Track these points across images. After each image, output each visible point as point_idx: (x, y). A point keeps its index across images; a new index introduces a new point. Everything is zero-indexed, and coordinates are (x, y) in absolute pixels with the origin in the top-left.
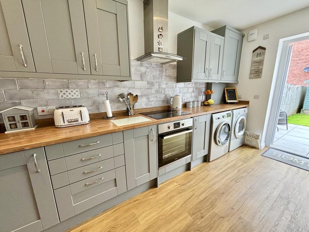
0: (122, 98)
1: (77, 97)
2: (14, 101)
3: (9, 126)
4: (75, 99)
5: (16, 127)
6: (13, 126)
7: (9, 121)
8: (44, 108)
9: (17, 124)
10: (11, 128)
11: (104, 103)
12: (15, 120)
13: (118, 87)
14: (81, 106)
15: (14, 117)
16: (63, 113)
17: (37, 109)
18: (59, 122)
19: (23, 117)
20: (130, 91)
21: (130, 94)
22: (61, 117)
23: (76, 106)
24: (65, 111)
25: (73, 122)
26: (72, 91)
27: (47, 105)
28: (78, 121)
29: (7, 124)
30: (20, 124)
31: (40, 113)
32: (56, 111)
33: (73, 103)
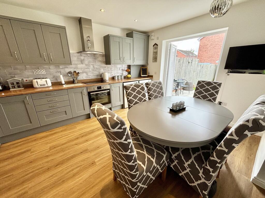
0: (70, 74)
1: (44, 74)
2: (12, 76)
3: (11, 87)
4: (43, 74)
5: (15, 88)
6: (13, 87)
7: (11, 85)
8: (27, 79)
9: (15, 86)
10: (12, 88)
11: (59, 77)
12: (14, 84)
13: (67, 68)
14: (47, 78)
15: (13, 83)
16: (37, 81)
17: (23, 79)
18: (35, 85)
19: (17, 83)
20: (75, 70)
21: (75, 72)
22: (36, 83)
23: (44, 78)
24: (38, 80)
25: (43, 85)
26: (41, 71)
27: (28, 78)
28: (45, 85)
29: (10, 86)
30: (17, 86)
31: (25, 82)
32: (33, 80)
33: (42, 77)
